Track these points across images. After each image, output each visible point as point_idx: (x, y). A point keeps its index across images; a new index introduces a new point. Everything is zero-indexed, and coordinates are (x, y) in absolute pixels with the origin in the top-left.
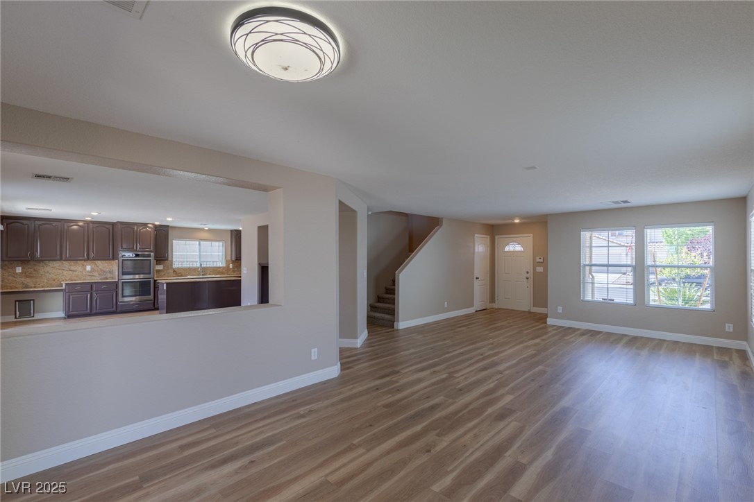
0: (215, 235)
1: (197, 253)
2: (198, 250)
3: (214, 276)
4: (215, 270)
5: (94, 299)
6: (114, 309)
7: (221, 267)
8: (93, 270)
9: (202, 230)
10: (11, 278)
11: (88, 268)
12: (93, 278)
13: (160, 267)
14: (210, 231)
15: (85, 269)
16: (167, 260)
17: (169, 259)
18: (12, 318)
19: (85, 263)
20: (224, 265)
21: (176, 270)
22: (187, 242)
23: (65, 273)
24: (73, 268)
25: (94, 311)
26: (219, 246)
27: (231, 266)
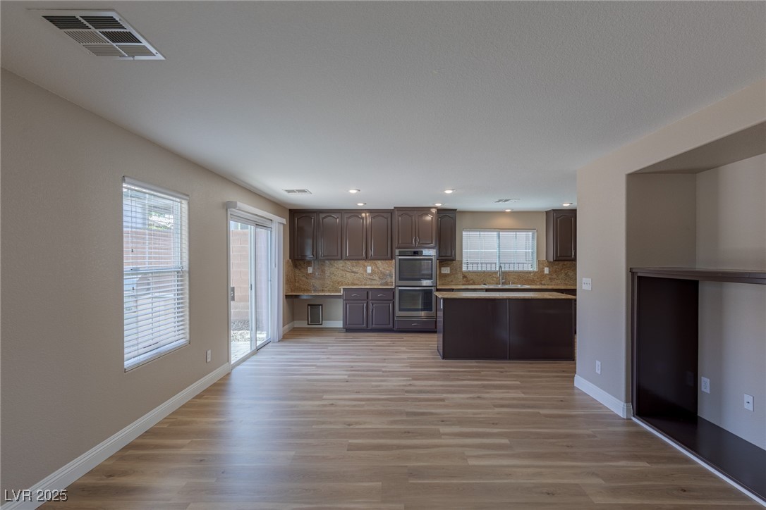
0: (522, 219)
1: (497, 250)
2: (496, 246)
3: (519, 286)
4: (522, 276)
5: (370, 310)
6: (391, 325)
7: (530, 272)
8: (373, 272)
9: (502, 213)
10: (304, 279)
11: (369, 270)
12: (374, 282)
13: (446, 270)
14: (516, 214)
15: (366, 271)
16: (455, 260)
17: (457, 258)
18: (304, 324)
19: (366, 264)
20: (535, 269)
21: (467, 274)
22: (482, 233)
23: (348, 274)
24: (354, 269)
25: (370, 327)
26: (527, 238)
27: (546, 271)
